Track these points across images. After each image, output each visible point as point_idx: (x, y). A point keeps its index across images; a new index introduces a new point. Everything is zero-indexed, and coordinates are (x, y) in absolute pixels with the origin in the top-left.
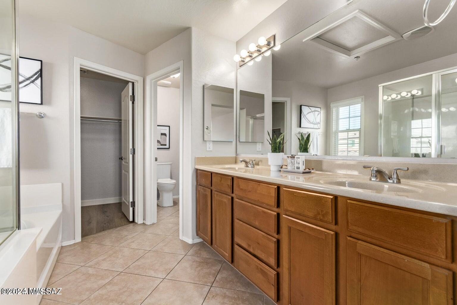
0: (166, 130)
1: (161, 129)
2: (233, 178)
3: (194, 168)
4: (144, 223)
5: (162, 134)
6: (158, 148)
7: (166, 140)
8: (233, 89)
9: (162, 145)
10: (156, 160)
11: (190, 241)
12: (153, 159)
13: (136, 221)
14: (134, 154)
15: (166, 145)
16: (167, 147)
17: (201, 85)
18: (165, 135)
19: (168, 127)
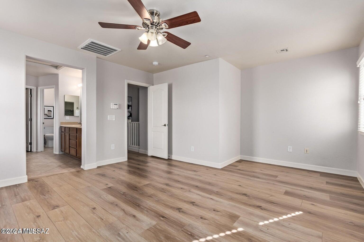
0: (51, 109)
1: (49, 108)
2: (77, 129)
3: (60, 126)
4: (36, 152)
5: (49, 111)
6: (44, 118)
7: (51, 114)
8: (79, 96)
9: (48, 116)
10: (43, 123)
11: (58, 153)
12: (42, 123)
13: (32, 150)
14: (31, 121)
15: (51, 116)
16: (52, 117)
17: (64, 95)
18: (51, 111)
19: (53, 107)
